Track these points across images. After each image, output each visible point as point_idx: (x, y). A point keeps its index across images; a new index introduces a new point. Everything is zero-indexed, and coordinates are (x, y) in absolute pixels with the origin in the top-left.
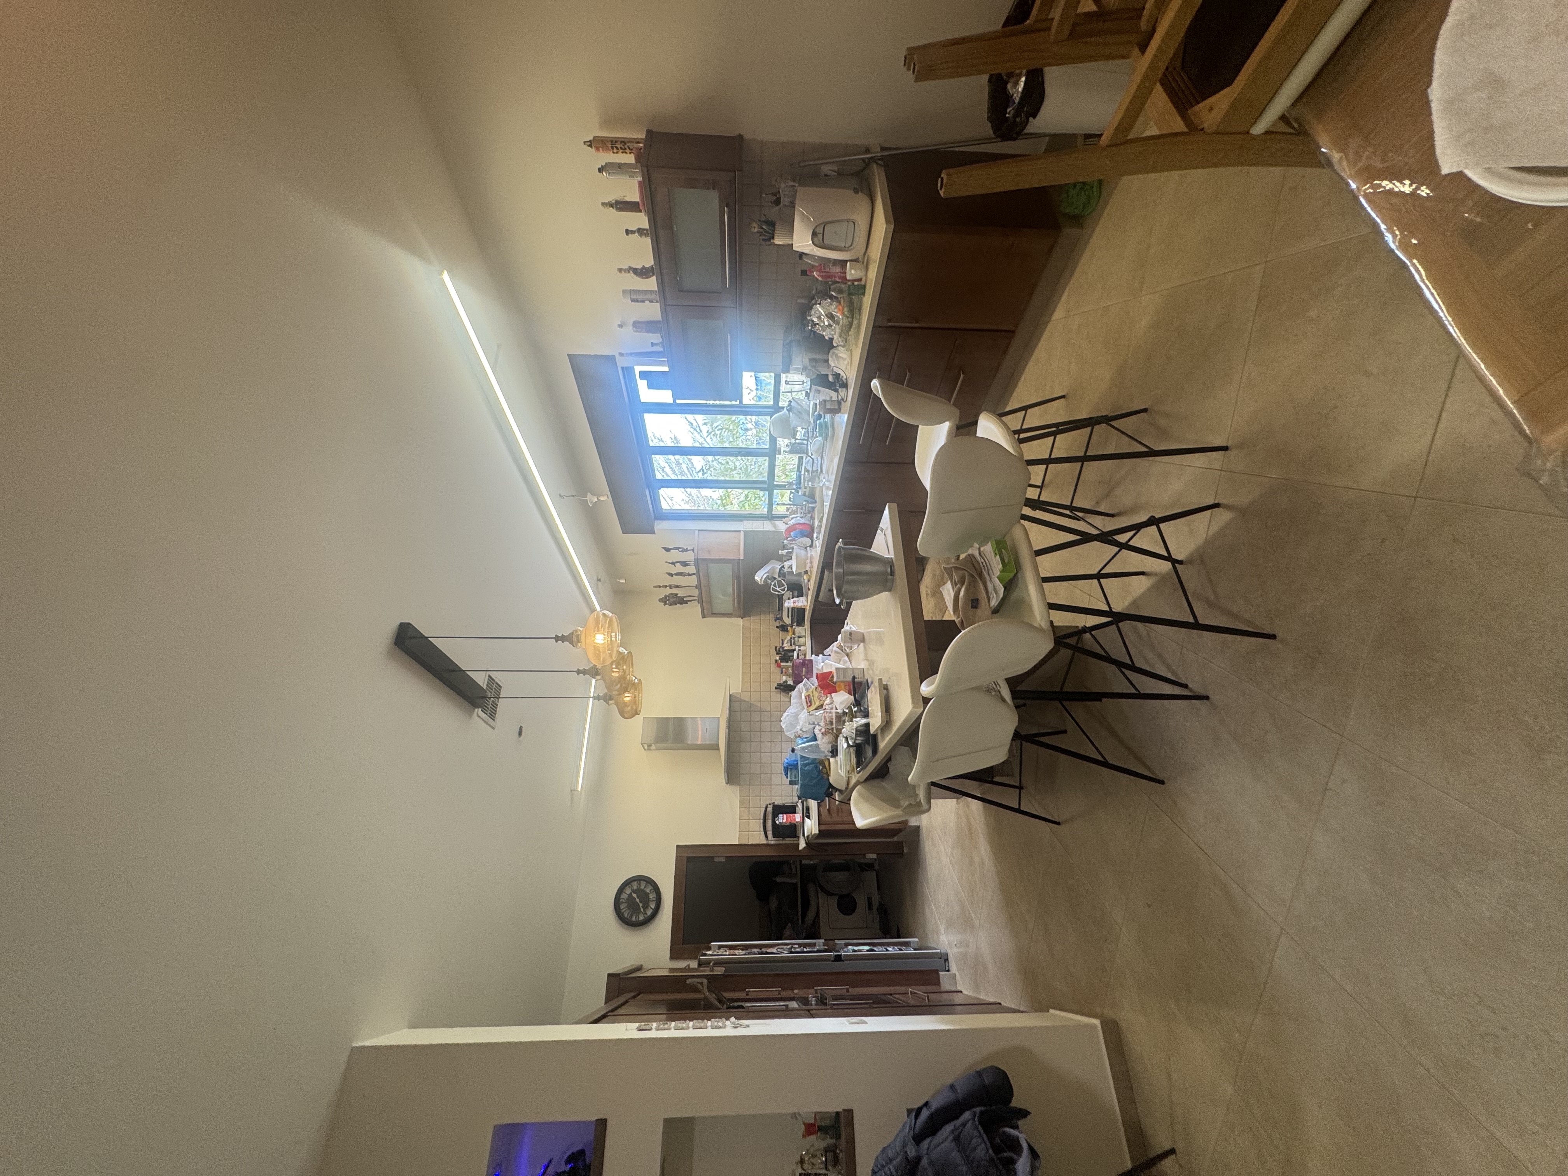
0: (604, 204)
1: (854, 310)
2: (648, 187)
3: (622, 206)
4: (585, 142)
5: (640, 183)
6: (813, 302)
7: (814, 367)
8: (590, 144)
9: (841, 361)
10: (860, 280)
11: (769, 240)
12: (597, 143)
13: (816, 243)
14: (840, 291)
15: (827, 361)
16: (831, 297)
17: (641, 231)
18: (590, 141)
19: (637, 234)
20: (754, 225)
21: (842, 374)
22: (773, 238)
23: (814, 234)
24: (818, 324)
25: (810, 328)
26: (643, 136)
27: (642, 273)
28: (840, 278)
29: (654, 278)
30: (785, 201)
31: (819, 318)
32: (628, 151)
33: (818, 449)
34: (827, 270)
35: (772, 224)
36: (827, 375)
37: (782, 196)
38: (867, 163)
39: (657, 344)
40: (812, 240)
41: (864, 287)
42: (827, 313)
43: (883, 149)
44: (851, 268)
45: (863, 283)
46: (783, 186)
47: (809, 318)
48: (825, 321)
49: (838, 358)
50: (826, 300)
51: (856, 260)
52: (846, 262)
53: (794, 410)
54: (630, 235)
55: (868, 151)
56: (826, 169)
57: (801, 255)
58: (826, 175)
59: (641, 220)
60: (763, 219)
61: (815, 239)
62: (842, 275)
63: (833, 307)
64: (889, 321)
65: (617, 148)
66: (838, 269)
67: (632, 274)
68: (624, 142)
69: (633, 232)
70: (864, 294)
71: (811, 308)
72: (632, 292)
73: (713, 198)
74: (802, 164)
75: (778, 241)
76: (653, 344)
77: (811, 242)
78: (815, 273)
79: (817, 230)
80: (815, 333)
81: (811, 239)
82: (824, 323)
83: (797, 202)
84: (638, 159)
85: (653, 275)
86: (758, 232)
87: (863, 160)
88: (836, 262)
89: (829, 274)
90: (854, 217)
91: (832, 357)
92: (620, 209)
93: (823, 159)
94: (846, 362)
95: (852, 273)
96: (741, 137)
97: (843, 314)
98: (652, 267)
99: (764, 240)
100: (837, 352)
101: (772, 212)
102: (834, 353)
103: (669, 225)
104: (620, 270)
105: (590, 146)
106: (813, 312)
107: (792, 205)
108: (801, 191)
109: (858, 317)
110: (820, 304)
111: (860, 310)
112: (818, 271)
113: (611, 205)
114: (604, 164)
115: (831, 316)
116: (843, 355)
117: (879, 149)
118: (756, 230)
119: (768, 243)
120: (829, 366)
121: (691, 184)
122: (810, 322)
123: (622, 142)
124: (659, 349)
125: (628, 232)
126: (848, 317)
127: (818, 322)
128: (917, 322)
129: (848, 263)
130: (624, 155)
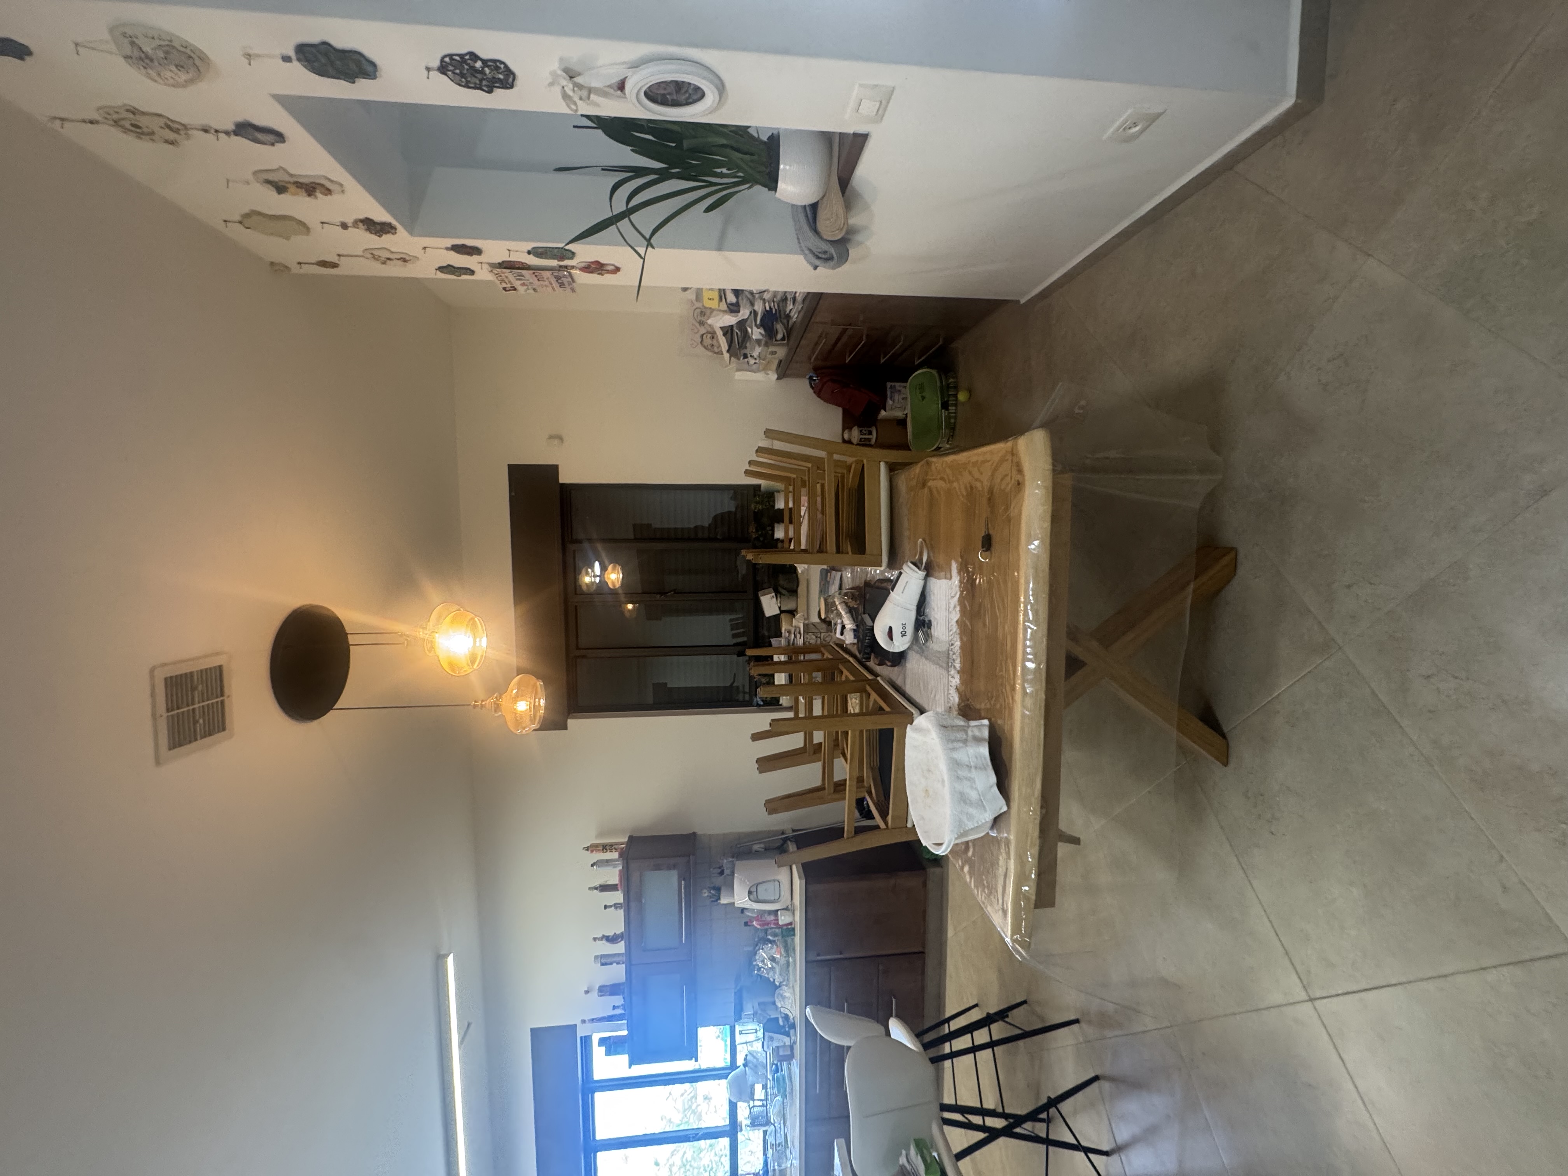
0: (590, 888)
1: (788, 950)
2: (626, 875)
3: (604, 888)
4: (584, 848)
5: (620, 871)
6: (757, 948)
7: (764, 1010)
8: (587, 849)
9: (786, 1000)
10: (791, 924)
11: (717, 900)
12: (591, 848)
13: (753, 899)
14: (775, 935)
15: (774, 1003)
16: (770, 942)
17: (616, 906)
18: (588, 847)
19: (613, 908)
20: (705, 891)
21: (790, 1014)
22: (719, 899)
23: (750, 893)
24: (762, 967)
25: (756, 972)
26: (626, 840)
27: (612, 939)
28: (774, 924)
29: (623, 942)
30: (727, 872)
31: (763, 961)
32: (614, 850)
33: (780, 1112)
34: (764, 919)
35: (718, 890)
36: (777, 1019)
37: (725, 869)
38: (785, 840)
39: (618, 1007)
40: (749, 896)
41: (794, 929)
42: (769, 956)
43: (794, 831)
44: (781, 916)
45: (793, 926)
46: (725, 861)
47: (755, 963)
48: (769, 963)
49: (783, 998)
50: (767, 944)
51: (786, 909)
52: (777, 911)
53: (750, 1065)
54: (607, 910)
55: (783, 833)
56: (756, 847)
57: (743, 910)
58: (756, 851)
59: (618, 897)
60: (712, 886)
61: (751, 897)
62: (776, 922)
63: (773, 951)
64: (818, 955)
65: (606, 850)
66: (772, 918)
67: (604, 941)
68: (611, 845)
69: (611, 906)
70: (794, 935)
71: (755, 954)
72: (602, 956)
73: (673, 877)
74: (739, 846)
75: (724, 901)
76: (614, 1007)
77: (747, 898)
78: (754, 923)
79: (752, 890)
80: (761, 977)
81: (747, 896)
82: (767, 965)
83: (736, 871)
84: (621, 856)
85: (622, 940)
86: (708, 896)
87: (781, 839)
88: (770, 912)
89: (764, 922)
90: (779, 877)
91: (777, 998)
92: (601, 891)
93: (753, 841)
94: (790, 1001)
95: (783, 919)
96: (694, 834)
97: (781, 955)
98: (622, 933)
99: (712, 901)
100: (781, 992)
101: (718, 881)
102: (779, 993)
103: (639, 897)
104: (595, 939)
105: (587, 850)
106: (757, 957)
107: (732, 874)
108: (738, 864)
109: (793, 955)
110: (763, 949)
111: (794, 949)
112: (756, 921)
113: (596, 888)
114: (595, 861)
115: (773, 959)
116: (787, 994)
117: (791, 832)
118: (706, 895)
119: (716, 903)
120: (777, 1007)
121: (658, 868)
122: (756, 967)
123: (610, 846)
124: (619, 1011)
125: (606, 907)
126: (785, 957)
127: (763, 966)
128: (841, 953)
129: (779, 912)
130: (611, 853)
